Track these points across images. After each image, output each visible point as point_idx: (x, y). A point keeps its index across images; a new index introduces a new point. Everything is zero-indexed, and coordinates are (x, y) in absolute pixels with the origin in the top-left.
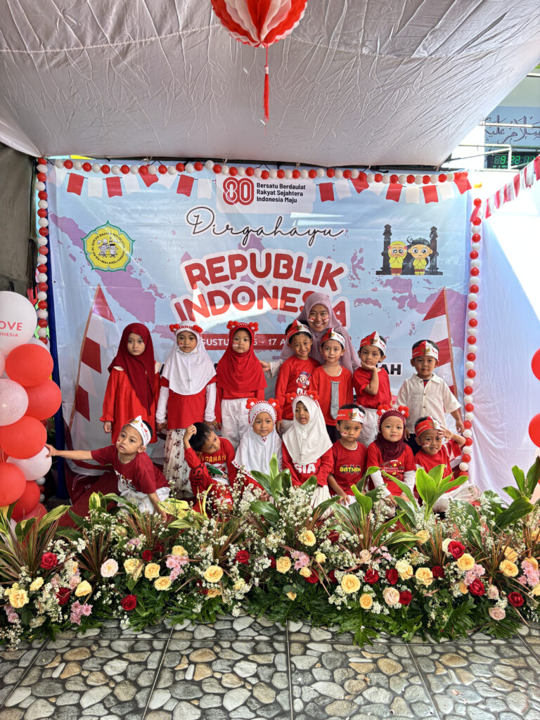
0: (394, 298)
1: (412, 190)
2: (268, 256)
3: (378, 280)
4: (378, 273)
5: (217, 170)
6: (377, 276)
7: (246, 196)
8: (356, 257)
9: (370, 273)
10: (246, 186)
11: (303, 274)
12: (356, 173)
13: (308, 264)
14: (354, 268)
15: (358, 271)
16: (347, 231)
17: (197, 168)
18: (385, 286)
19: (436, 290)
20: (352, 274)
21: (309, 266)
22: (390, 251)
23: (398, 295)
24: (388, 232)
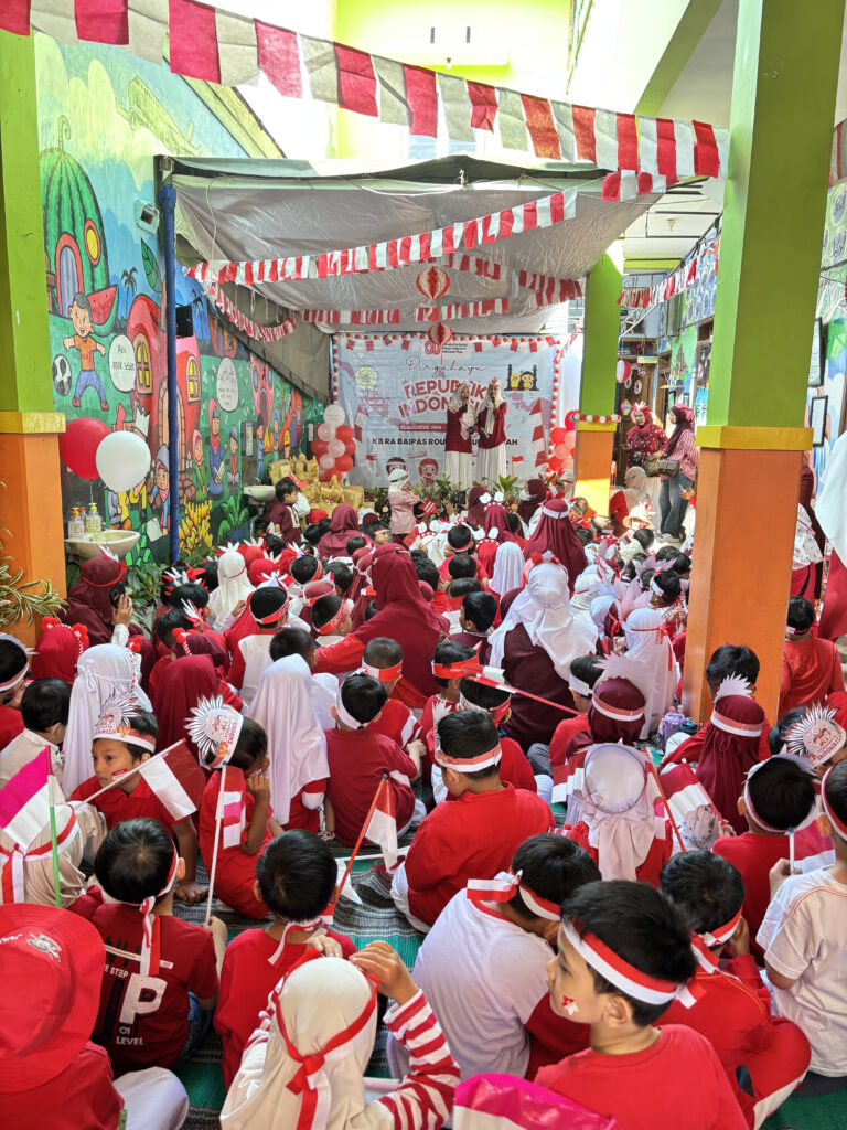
1: (524, 346)
2: (448, 381)
5: (422, 337)
7: (436, 350)
10: (436, 345)
12: (494, 337)
17: (412, 337)
19: (536, 399)
22: (511, 378)
23: (515, 402)
24: (510, 369)
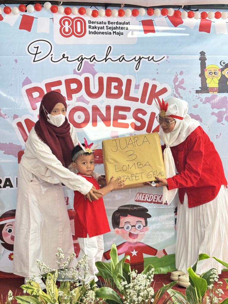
0: (213, 114)
2: (101, 80)
3: (198, 98)
4: (197, 92)
5: (53, 10)
6: (197, 94)
7: (79, 30)
8: (178, 78)
9: (190, 92)
10: (79, 23)
11: (132, 94)
13: (136, 85)
14: (176, 88)
15: (180, 90)
16: (168, 57)
17: (37, 9)
18: (204, 103)
20: (175, 93)
21: (137, 87)
22: (206, 73)
23: (216, 111)
24: (203, 58)
